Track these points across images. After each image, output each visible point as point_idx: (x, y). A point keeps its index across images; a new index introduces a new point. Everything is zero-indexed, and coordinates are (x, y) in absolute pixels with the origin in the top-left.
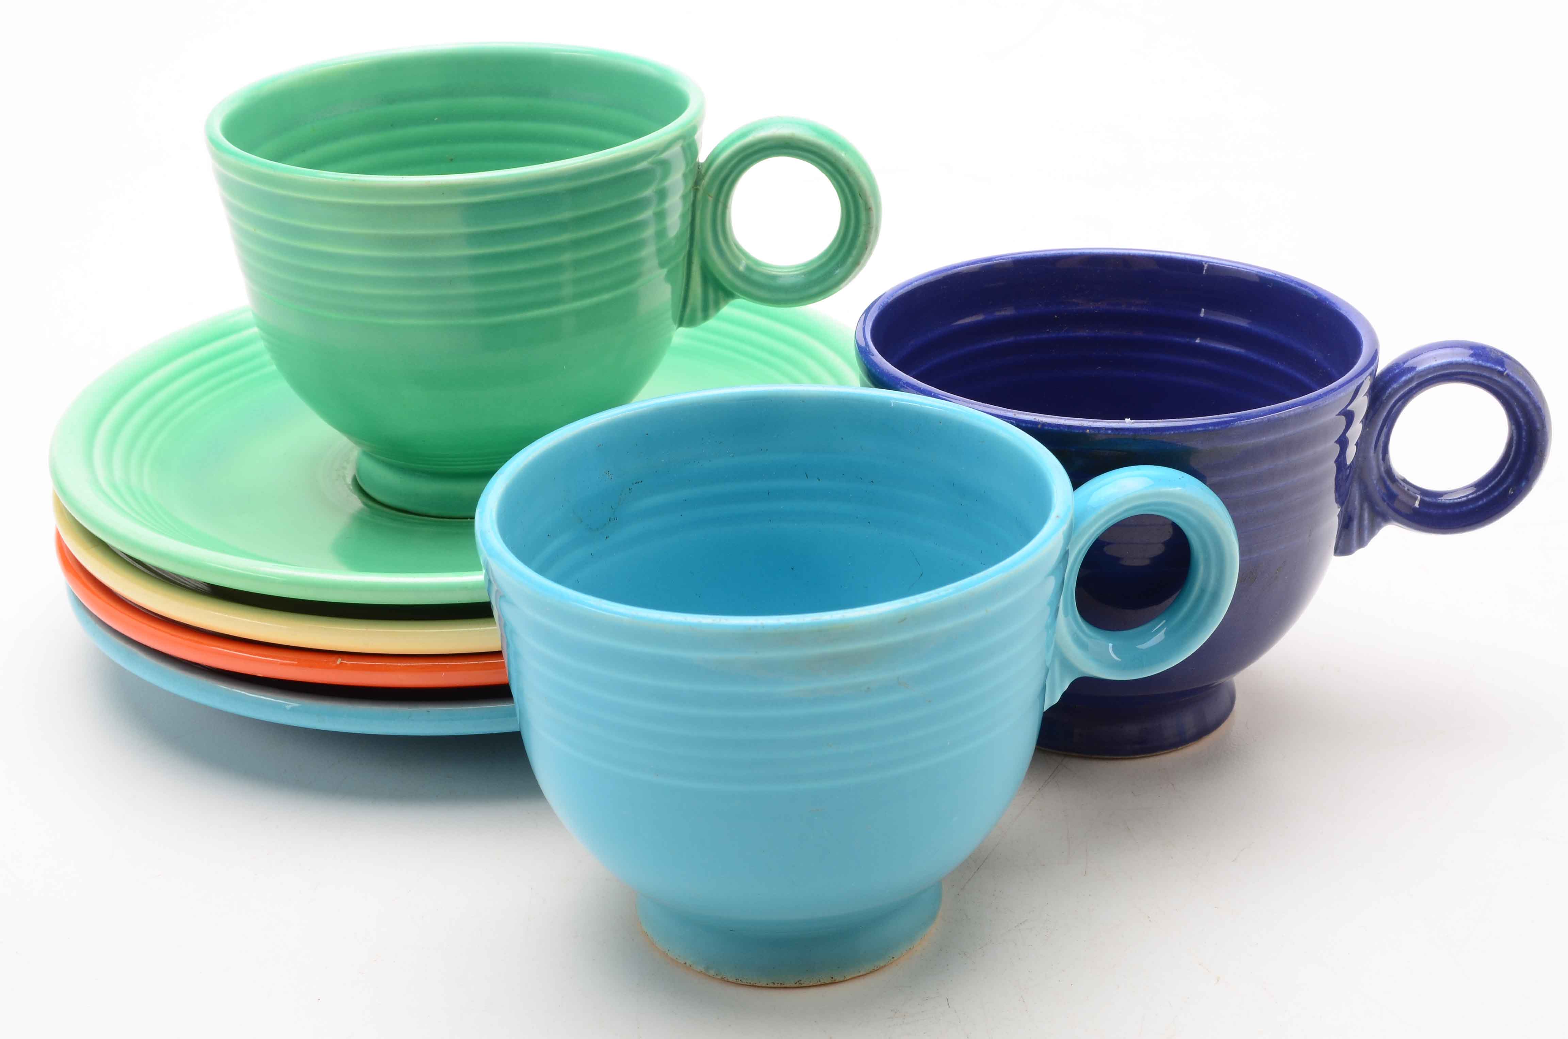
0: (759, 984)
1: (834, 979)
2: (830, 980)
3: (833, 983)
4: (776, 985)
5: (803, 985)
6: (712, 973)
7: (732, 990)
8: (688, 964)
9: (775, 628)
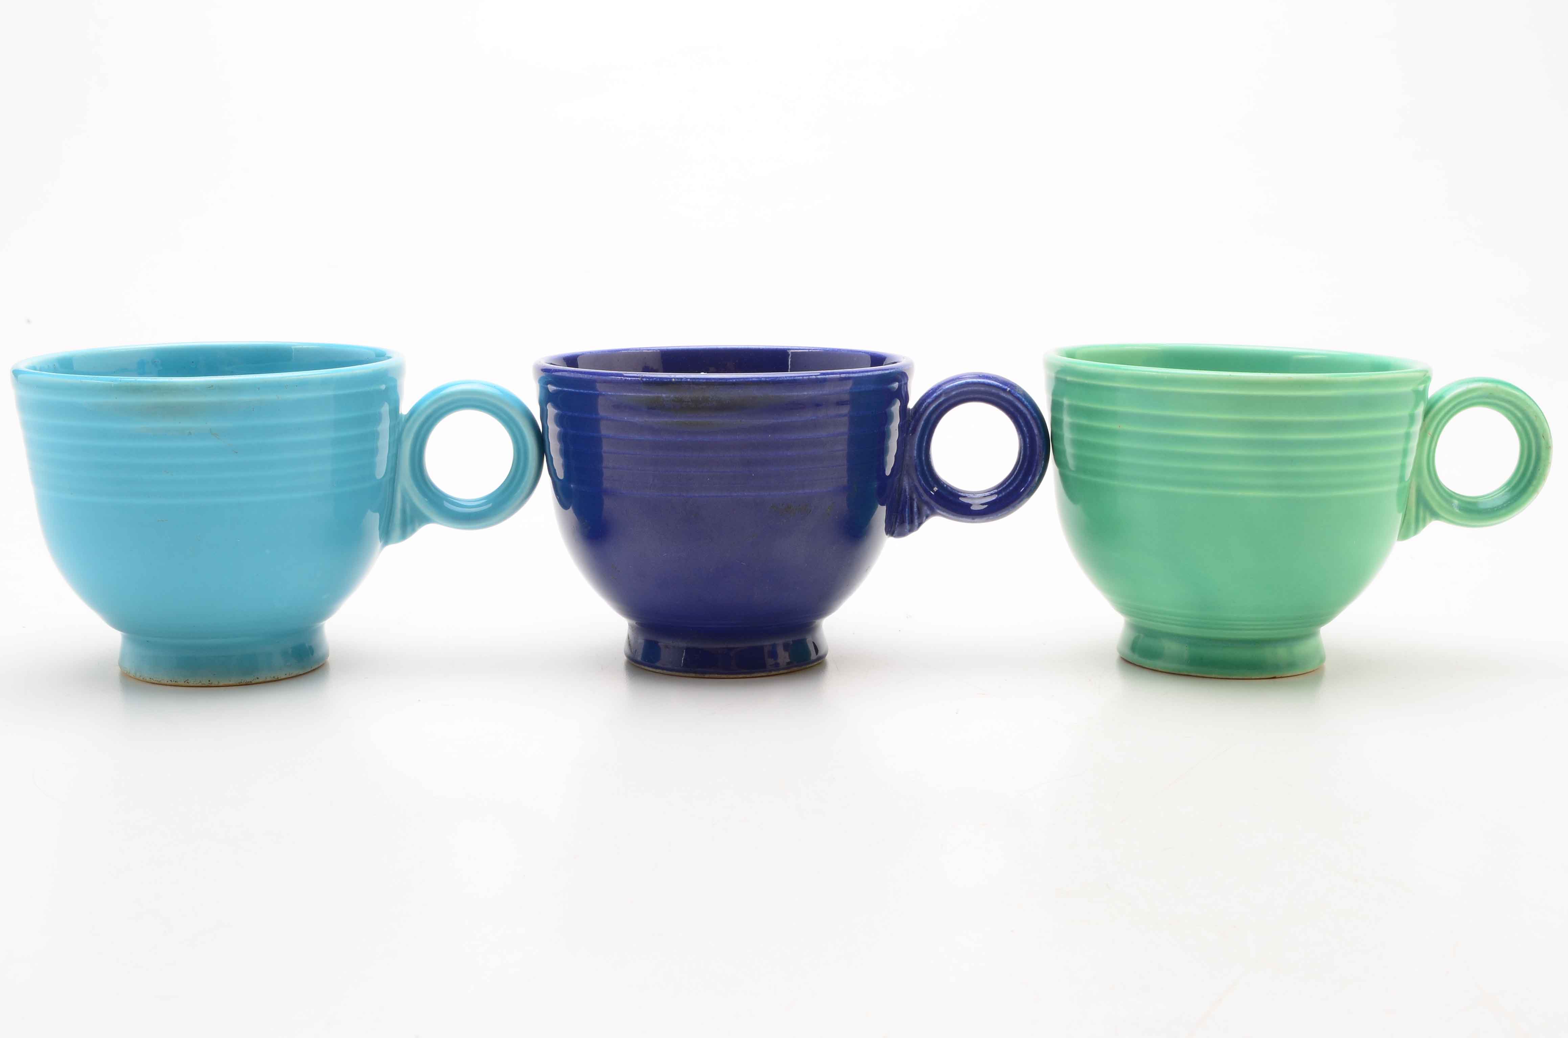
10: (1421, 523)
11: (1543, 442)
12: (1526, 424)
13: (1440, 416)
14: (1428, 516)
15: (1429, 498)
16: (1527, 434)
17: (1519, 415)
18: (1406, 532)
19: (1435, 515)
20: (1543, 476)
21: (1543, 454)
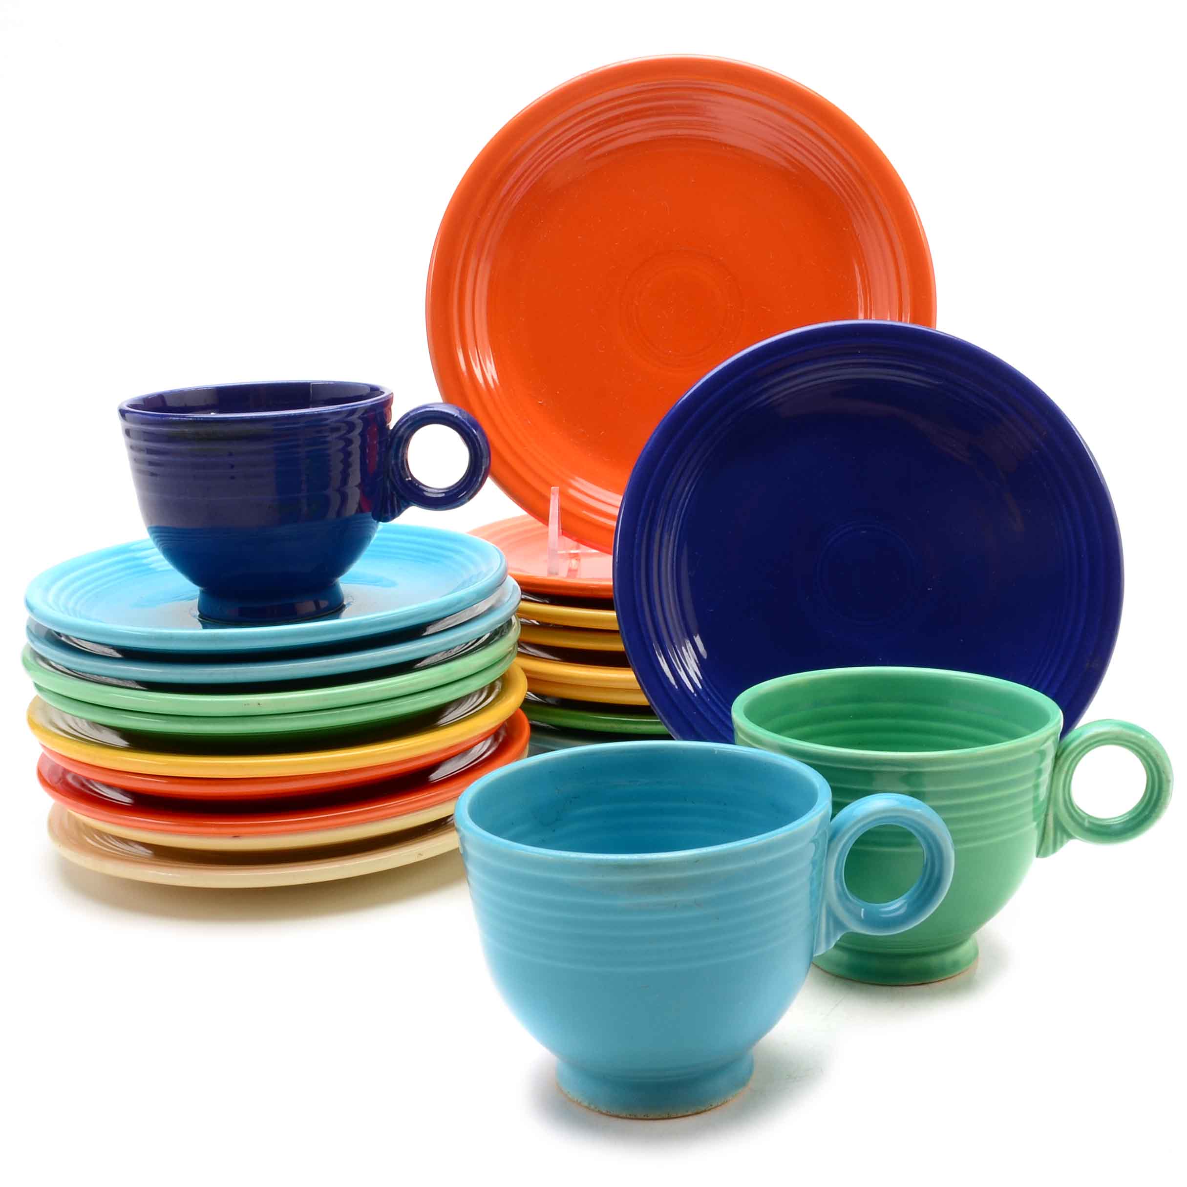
0: (621, 1116)
1: (669, 1115)
2: (667, 1116)
3: (669, 1118)
4: (632, 1117)
5: (649, 1118)
6: (592, 1107)
7: (604, 1119)
8: (579, 1101)
9: (615, 861)
10: (1059, 843)
11: (1164, 776)
12: (1149, 759)
13: (1074, 754)
14: (1065, 837)
15: (1064, 824)
16: (1151, 770)
17: (1144, 754)
18: (1043, 850)
19: (1070, 836)
20: (1164, 805)
21: (1165, 786)
